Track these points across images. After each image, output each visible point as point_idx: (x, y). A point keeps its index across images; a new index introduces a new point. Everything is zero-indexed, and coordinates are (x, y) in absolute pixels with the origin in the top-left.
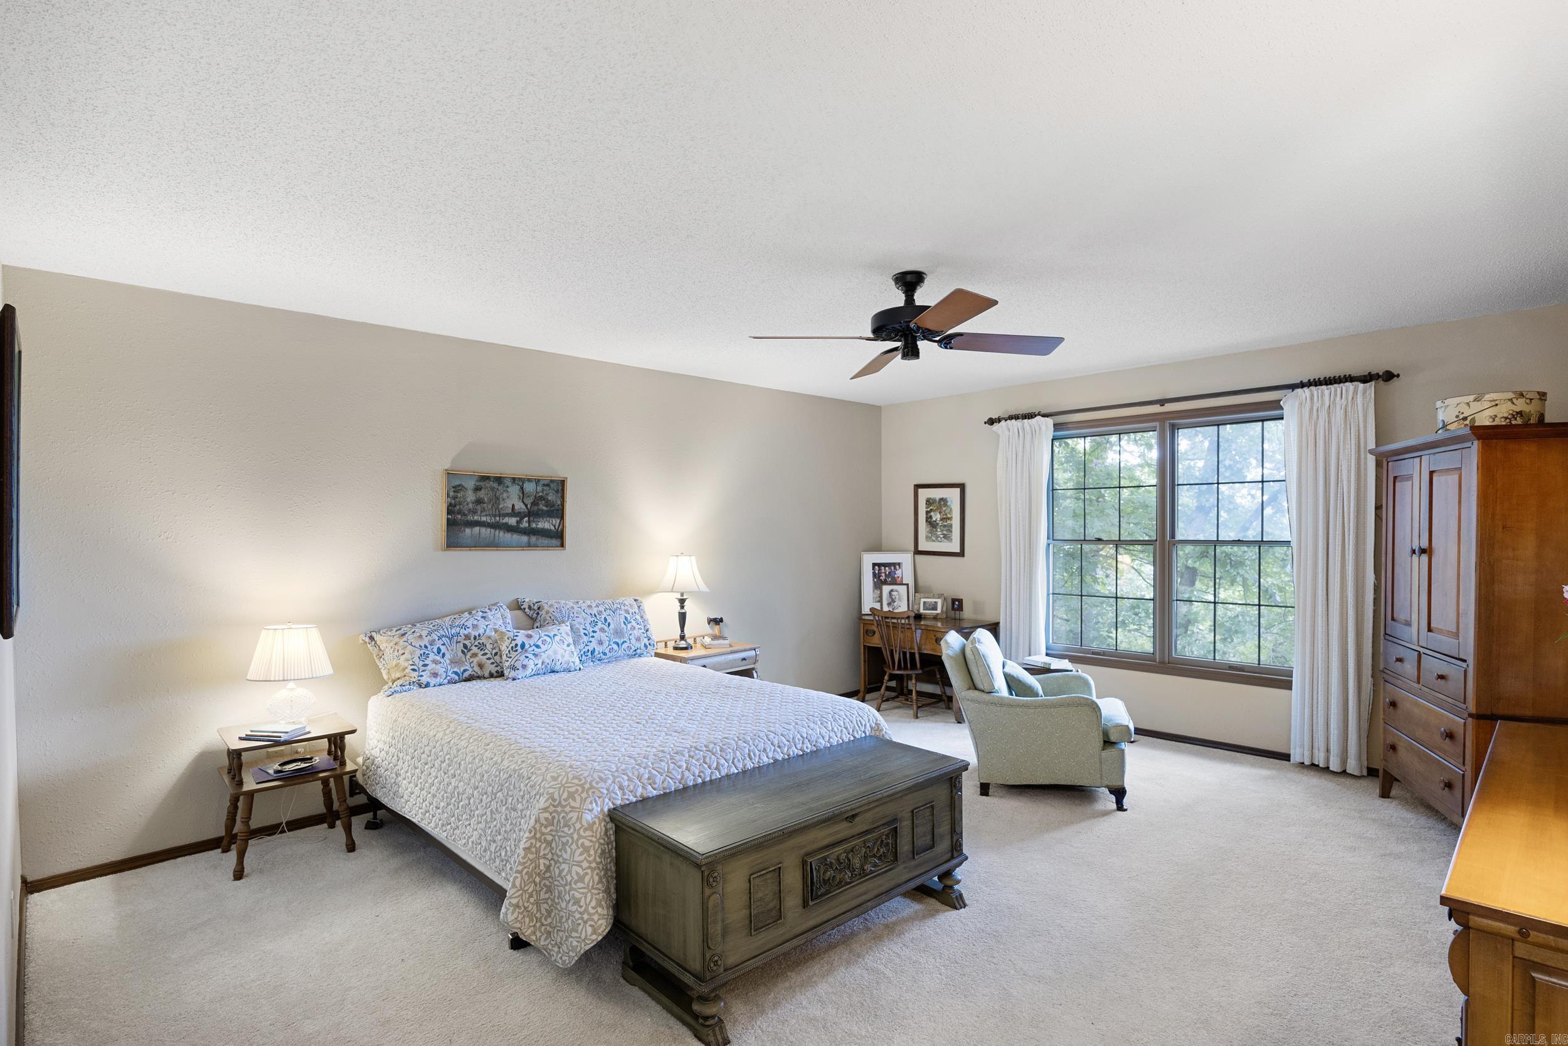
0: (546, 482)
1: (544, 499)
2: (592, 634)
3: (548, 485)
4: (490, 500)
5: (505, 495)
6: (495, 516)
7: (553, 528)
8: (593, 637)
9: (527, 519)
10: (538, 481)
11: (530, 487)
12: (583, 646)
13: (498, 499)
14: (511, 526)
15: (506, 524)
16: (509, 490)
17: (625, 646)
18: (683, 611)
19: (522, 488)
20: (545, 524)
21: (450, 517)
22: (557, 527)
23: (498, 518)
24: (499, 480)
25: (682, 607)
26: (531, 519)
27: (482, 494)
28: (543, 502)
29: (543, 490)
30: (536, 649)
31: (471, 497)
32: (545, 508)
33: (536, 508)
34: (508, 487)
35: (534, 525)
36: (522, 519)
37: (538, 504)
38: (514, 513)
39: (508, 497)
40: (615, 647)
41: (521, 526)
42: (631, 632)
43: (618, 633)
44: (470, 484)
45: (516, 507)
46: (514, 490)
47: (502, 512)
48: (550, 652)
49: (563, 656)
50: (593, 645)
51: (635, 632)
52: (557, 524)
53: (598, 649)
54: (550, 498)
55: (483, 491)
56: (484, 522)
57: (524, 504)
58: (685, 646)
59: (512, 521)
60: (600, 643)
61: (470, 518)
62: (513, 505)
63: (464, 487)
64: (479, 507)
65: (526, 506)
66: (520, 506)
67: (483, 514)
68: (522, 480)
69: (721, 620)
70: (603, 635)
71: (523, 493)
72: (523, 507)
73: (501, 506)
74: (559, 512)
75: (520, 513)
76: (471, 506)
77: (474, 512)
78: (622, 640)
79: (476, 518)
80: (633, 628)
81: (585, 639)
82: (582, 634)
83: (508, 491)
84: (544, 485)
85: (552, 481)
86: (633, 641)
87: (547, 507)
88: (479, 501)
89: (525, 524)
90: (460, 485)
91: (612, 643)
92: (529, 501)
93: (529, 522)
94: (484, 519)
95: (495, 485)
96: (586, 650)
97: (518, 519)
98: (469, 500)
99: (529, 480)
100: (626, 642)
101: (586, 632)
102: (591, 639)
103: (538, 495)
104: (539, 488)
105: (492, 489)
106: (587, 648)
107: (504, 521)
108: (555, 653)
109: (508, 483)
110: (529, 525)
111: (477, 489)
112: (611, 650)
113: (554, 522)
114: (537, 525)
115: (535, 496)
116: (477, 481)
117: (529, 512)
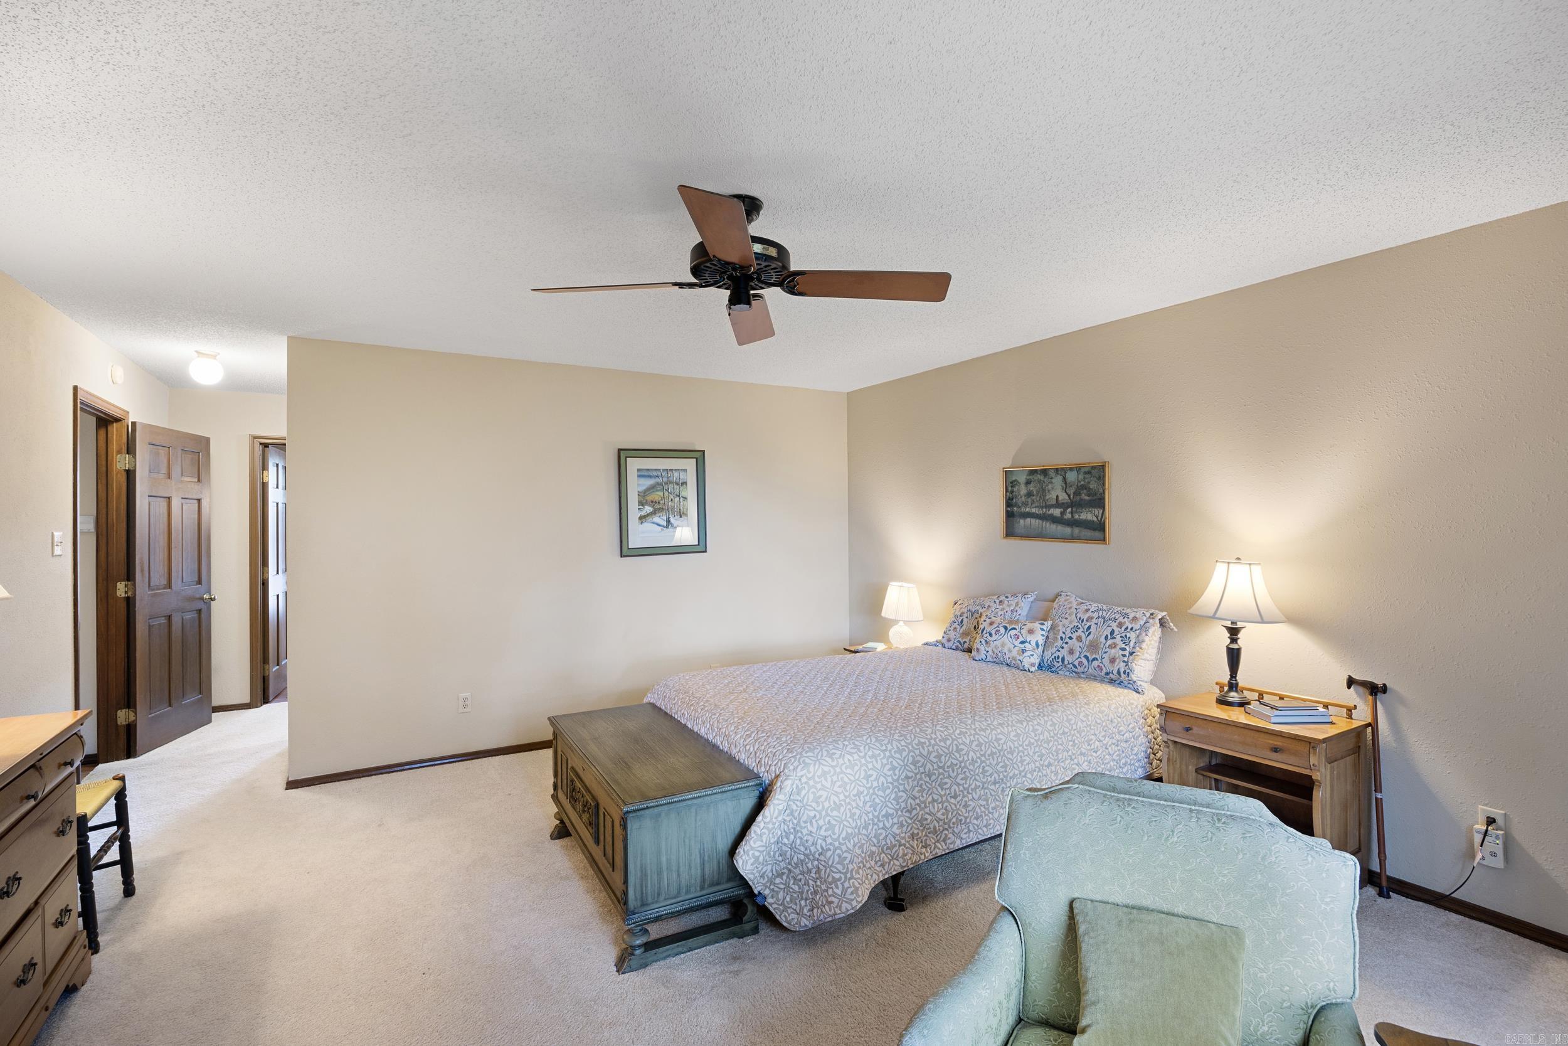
0: (1087, 470)
1: (1086, 489)
2: (1067, 640)
3: (1089, 472)
4: (1038, 492)
5: (1050, 486)
6: (1042, 507)
7: (1095, 519)
8: (1067, 643)
9: (1070, 509)
10: (1079, 469)
11: (1072, 476)
12: (1055, 649)
13: (1044, 490)
14: (1056, 517)
15: (1052, 515)
16: (1053, 480)
17: (1095, 663)
18: (1234, 646)
19: (1064, 479)
20: (1087, 515)
21: (1009, 509)
22: (1099, 518)
23: (1044, 510)
24: (1044, 472)
25: (1234, 640)
26: (1074, 509)
27: (1031, 487)
28: (1085, 491)
29: (1084, 478)
30: (989, 637)
31: (1023, 491)
32: (1087, 498)
33: (1078, 498)
34: (1052, 478)
35: (1077, 517)
36: (1065, 510)
37: (1080, 494)
38: (1058, 504)
39: (1053, 488)
40: (1085, 661)
41: (1065, 517)
42: (1107, 650)
43: (1094, 646)
44: (1022, 479)
45: (1060, 498)
46: (1058, 481)
47: (1048, 503)
48: (998, 643)
49: (1010, 651)
50: (1064, 652)
51: (1113, 651)
52: (1100, 515)
53: (1069, 659)
54: (1091, 487)
55: (1032, 485)
56: (1034, 513)
57: (1067, 494)
58: (1236, 700)
59: (1057, 512)
60: (1071, 652)
61: (1023, 510)
62: (1057, 496)
63: (1018, 482)
64: (1029, 500)
65: (1069, 496)
66: (1063, 497)
67: (1034, 505)
68: (1064, 470)
69: (1384, 689)
70: (1078, 644)
71: (1066, 483)
72: (1067, 498)
73: (1047, 498)
74: (1099, 502)
75: (1063, 503)
76: (1023, 498)
77: (1025, 504)
78: (1094, 656)
79: (1027, 509)
80: (1113, 646)
81: (1059, 643)
82: (1059, 637)
83: (1052, 482)
84: (1085, 473)
85: (1093, 467)
86: (1106, 661)
87: (1089, 496)
88: (1029, 494)
89: (1068, 516)
90: (1015, 481)
91: (1082, 656)
92: (1071, 491)
93: (1072, 513)
94: (1033, 510)
95: (1042, 478)
96: (1056, 655)
97: (1062, 510)
98: (1022, 493)
99: (1071, 469)
100: (1097, 659)
101: (1064, 636)
102: (1064, 645)
103: (1079, 484)
104: (1081, 477)
105: (1039, 481)
106: (1058, 653)
107: (1050, 512)
108: (1003, 645)
109: (1052, 474)
110: (1072, 516)
111: (1028, 483)
112: (1081, 663)
113: (1097, 512)
114: (1079, 516)
115: (1077, 486)
116: (1027, 475)
117: (1072, 502)
